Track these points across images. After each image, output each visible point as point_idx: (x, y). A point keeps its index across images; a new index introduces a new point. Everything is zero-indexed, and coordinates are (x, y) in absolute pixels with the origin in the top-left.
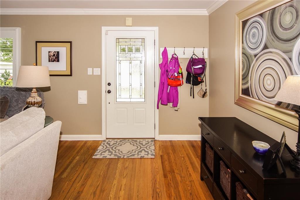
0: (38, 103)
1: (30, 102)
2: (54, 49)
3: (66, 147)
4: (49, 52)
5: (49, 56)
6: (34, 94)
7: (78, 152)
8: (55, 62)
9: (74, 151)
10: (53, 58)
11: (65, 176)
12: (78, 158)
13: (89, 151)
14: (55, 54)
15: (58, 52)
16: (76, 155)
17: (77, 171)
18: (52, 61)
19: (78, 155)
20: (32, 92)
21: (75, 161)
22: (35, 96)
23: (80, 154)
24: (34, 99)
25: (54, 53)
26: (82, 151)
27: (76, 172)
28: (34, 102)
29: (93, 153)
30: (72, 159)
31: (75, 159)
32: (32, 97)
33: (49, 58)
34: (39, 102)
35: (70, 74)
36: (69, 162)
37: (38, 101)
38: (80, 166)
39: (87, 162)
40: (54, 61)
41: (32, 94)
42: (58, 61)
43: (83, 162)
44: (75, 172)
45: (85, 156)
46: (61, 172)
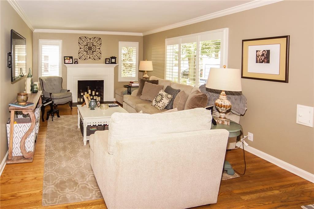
0: (225, 107)
1: (217, 103)
2: (262, 47)
3: (270, 172)
4: (257, 51)
5: (257, 56)
6: (223, 97)
7: (281, 187)
8: (263, 64)
9: (277, 183)
10: (262, 58)
11: (246, 199)
12: (276, 192)
13: (302, 195)
14: (264, 54)
15: (268, 52)
16: (278, 188)
17: (265, 205)
18: (260, 62)
19: (281, 190)
20: (221, 94)
21: (270, 193)
22: (223, 99)
23: (284, 190)
24: (222, 101)
25: (263, 52)
26: (290, 189)
27: (262, 204)
28: (221, 104)
29: (307, 202)
30: (267, 189)
31: (273, 191)
32: (220, 99)
33: (256, 58)
34: (227, 106)
35: (285, 80)
36: (261, 189)
37: (225, 104)
38: (273, 203)
39: (286, 206)
40: (262, 62)
41: (220, 96)
42: (268, 62)
43: (282, 202)
44: (260, 204)
45: (290, 198)
46: (244, 192)
